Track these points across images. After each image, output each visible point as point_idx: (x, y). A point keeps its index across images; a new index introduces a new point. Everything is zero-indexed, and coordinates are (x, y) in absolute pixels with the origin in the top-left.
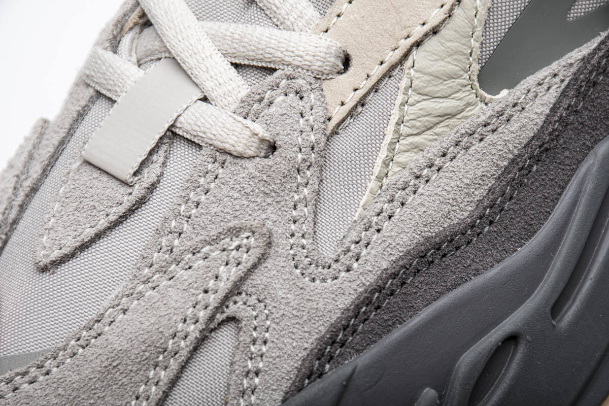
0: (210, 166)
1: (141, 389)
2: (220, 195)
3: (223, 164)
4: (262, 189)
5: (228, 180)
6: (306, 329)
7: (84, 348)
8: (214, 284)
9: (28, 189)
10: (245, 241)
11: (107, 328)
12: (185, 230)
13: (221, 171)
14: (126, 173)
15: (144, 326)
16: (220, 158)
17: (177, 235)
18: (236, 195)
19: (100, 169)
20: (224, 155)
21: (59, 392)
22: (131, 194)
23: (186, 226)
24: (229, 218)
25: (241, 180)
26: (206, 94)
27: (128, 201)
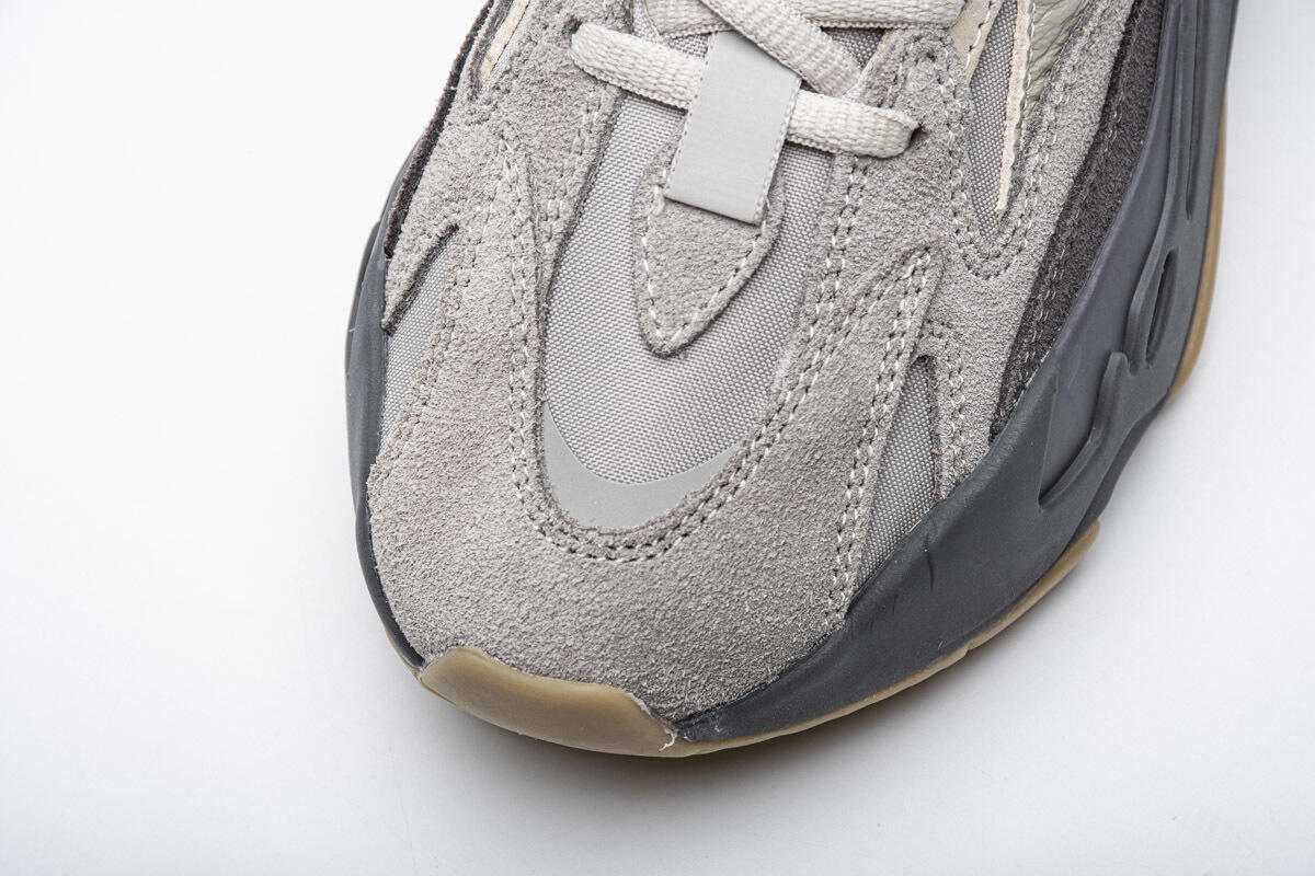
0: (852, 178)
1: (852, 475)
2: (875, 212)
3: (865, 171)
4: (920, 189)
5: (879, 190)
6: (998, 340)
7: (769, 446)
8: (900, 325)
9: (561, 236)
10: (920, 262)
11: (792, 417)
12: (843, 266)
13: (865, 181)
14: (751, 212)
15: (838, 402)
16: (862, 165)
17: (834, 275)
18: (893, 206)
19: (698, 208)
20: (865, 160)
21: (761, 508)
22: (758, 236)
23: (844, 261)
24: (892, 237)
25: (894, 186)
26: (806, 79)
27: (758, 247)
